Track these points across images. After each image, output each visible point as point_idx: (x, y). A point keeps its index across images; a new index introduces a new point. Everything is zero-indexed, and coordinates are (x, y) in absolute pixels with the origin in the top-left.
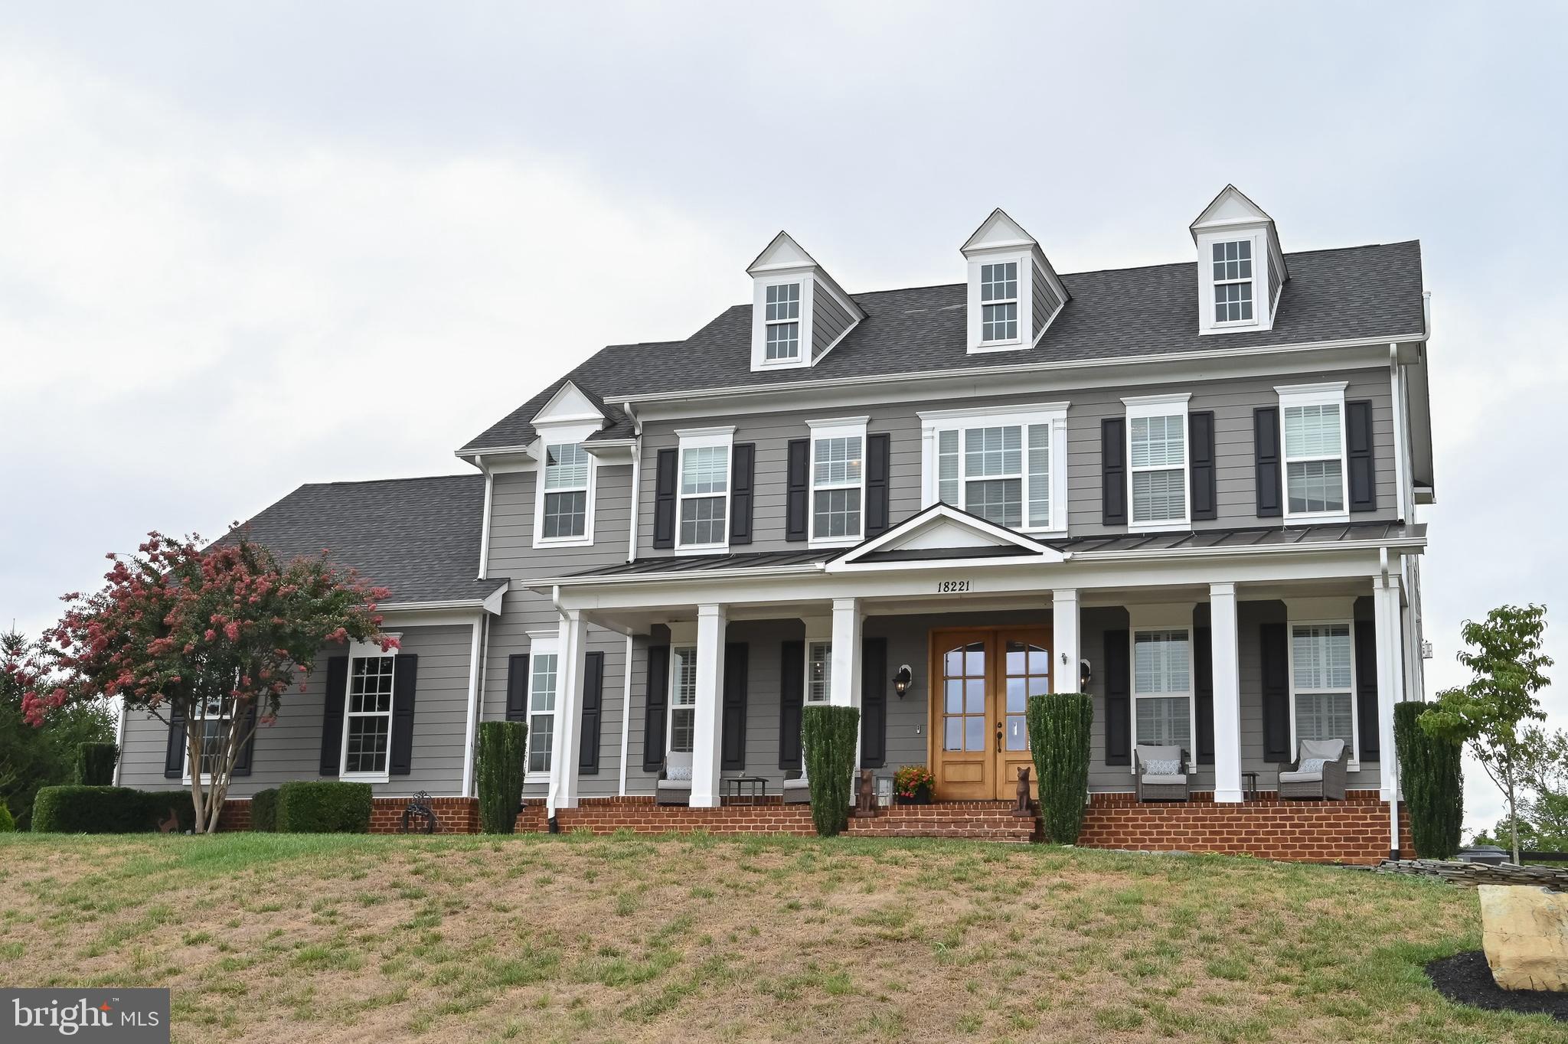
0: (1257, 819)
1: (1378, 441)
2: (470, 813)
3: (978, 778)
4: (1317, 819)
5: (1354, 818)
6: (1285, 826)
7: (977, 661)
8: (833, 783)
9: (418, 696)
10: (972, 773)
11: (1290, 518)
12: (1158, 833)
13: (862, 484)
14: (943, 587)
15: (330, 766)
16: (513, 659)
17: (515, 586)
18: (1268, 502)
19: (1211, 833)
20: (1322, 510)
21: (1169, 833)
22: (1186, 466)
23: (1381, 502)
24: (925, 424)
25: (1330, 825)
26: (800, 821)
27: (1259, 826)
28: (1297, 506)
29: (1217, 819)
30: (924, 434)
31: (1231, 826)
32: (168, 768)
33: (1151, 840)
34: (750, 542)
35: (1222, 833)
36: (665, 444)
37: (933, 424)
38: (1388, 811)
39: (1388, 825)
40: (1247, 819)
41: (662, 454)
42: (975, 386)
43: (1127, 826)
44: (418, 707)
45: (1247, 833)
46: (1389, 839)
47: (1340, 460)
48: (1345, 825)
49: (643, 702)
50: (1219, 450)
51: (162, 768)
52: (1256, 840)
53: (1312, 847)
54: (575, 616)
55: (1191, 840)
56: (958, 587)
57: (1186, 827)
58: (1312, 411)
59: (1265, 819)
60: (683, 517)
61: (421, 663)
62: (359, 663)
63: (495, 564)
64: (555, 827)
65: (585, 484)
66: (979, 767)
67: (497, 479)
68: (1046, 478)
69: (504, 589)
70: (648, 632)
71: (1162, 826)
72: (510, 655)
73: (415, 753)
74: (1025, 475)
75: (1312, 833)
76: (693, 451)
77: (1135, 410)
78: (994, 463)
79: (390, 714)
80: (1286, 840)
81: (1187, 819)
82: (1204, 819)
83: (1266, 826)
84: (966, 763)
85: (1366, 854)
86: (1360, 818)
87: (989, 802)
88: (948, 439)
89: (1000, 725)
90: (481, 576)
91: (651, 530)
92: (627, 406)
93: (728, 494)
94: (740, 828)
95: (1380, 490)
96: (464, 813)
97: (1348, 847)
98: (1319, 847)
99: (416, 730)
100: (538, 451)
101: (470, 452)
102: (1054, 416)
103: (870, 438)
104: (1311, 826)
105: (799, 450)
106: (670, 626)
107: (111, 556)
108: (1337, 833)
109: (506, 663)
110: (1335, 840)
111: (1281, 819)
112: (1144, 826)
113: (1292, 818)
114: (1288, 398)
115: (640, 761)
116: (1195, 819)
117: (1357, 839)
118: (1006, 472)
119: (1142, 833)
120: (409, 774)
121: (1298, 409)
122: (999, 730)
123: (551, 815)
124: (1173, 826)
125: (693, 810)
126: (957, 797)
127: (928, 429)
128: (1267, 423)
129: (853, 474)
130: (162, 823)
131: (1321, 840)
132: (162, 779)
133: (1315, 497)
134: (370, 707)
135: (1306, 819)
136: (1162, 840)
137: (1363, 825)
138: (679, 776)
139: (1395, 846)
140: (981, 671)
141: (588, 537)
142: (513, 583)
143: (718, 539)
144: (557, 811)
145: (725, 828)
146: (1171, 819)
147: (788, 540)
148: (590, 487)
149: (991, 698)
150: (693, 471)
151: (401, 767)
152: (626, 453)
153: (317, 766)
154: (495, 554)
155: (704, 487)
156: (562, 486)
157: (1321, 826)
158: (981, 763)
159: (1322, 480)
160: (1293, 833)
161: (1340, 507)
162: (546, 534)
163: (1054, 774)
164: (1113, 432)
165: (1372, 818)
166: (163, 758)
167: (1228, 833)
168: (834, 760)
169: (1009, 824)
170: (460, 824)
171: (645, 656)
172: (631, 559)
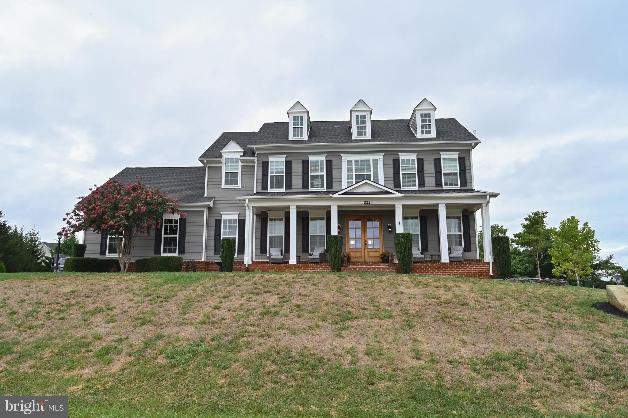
0: (455, 267)
1: (467, 168)
2: (205, 266)
3: (360, 256)
4: (471, 267)
5: (480, 267)
6: (462, 269)
7: (359, 224)
8: (338, 257)
9: (187, 231)
10: (358, 254)
11: (444, 188)
12: (428, 271)
13: (325, 174)
14: (364, 202)
15: (158, 251)
16: (216, 220)
17: (216, 199)
18: (439, 183)
19: (442, 271)
20: (453, 186)
21: (431, 271)
22: (416, 172)
23: (468, 184)
24: (342, 158)
25: (474, 269)
26: (324, 268)
27: (455, 269)
28: (446, 184)
29: (444, 267)
30: (342, 160)
31: (448, 269)
32: (101, 251)
33: (426, 273)
34: (291, 189)
35: (445, 271)
36: (265, 159)
37: (345, 158)
38: (489, 265)
39: (490, 268)
40: (452, 267)
41: (263, 162)
42: (357, 148)
43: (419, 269)
44: (187, 234)
45: (452, 271)
46: (490, 272)
47: (457, 173)
48: (478, 268)
49: (260, 234)
50: (425, 169)
51: (99, 252)
52: (454, 272)
53: (469, 274)
54: (251, 208)
55: (437, 273)
56: (368, 203)
57: (435, 269)
58: (450, 159)
59: (457, 267)
60: (271, 181)
61: (187, 221)
62: (167, 221)
63: (210, 193)
64: (248, 270)
65: (238, 170)
66: (360, 253)
67: (209, 167)
68: (378, 174)
69: (213, 200)
70: (260, 213)
71: (429, 269)
72: (215, 220)
73: (186, 248)
74: (372, 173)
75: (469, 270)
76: (273, 162)
77: (402, 157)
78: (363, 170)
79: (178, 236)
80: (462, 272)
81: (436, 267)
82: (440, 267)
83: (457, 269)
84: (356, 252)
85: (483, 276)
86: (482, 267)
87: (363, 262)
88: (349, 162)
89: (366, 241)
90: (205, 196)
91: (261, 184)
92: (254, 148)
93: (284, 175)
94: (306, 270)
95: (468, 181)
96: (203, 265)
97: (479, 274)
98: (471, 274)
99: (186, 241)
100: (223, 160)
101: (202, 159)
102: (380, 157)
103: (327, 161)
104: (469, 269)
105: (305, 163)
106: (267, 212)
107: (95, 185)
108: (476, 270)
109: (214, 222)
110: (475, 272)
111: (461, 267)
112: (424, 269)
113: (464, 267)
114: (443, 156)
115: (259, 251)
116: (437, 267)
117: (481, 272)
118: (366, 172)
119: (423, 271)
120: (184, 254)
121: (446, 159)
122: (365, 243)
123: (247, 266)
124: (432, 269)
125: (291, 265)
126: (354, 261)
127: (344, 159)
128: (438, 162)
129: (322, 170)
130: (111, 269)
131: (472, 272)
132: (99, 255)
133: (451, 182)
134: (171, 234)
135: (468, 267)
136: (429, 273)
137: (483, 268)
138: (276, 255)
139: (491, 274)
140: (360, 226)
141: (239, 186)
142: (215, 198)
143: (281, 187)
144: (248, 265)
145: (301, 270)
146: (431, 267)
147: (303, 188)
148: (240, 171)
149: (363, 234)
150: (273, 168)
151: (182, 251)
152: (253, 162)
153: (153, 251)
154: (209, 189)
155: (277, 173)
156: (230, 170)
157: (472, 269)
158: (361, 252)
159: (453, 178)
160: (464, 270)
161: (457, 185)
162: (225, 184)
163: (404, 255)
164: (396, 162)
165: (485, 267)
166: (99, 249)
167: (447, 271)
168: (338, 250)
169: (388, 268)
170: (202, 269)
171: (260, 220)
172: (255, 192)
